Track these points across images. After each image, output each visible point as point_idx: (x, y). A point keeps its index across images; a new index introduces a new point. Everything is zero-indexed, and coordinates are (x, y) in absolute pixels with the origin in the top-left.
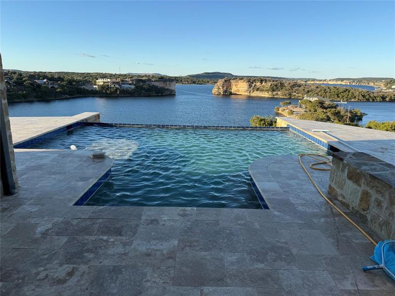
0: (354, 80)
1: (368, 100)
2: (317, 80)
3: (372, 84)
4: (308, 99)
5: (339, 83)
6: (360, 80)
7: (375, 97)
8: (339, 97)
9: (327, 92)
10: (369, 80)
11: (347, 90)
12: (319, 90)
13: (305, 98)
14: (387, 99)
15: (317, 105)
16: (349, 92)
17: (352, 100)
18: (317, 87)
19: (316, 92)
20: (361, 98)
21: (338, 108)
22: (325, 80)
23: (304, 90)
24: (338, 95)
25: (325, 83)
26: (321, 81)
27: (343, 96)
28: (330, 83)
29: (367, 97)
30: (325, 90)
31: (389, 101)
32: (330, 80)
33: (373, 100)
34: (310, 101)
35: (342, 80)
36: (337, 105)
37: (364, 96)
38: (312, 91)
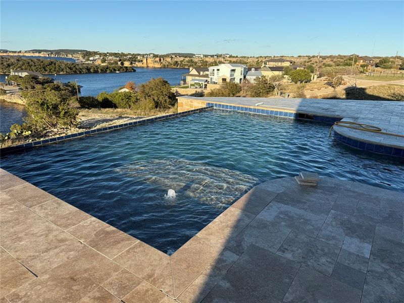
0: (52, 52)
1: (75, 72)
2: (10, 52)
3: (70, 56)
4: (16, 74)
5: (37, 55)
6: (58, 52)
7: (81, 69)
8: (47, 70)
9: (32, 65)
10: (67, 52)
11: (52, 62)
12: (21, 63)
13: (12, 73)
14: (92, 70)
15: (32, 81)
16: (55, 64)
17: (61, 73)
18: (18, 60)
19: (19, 65)
20: (68, 70)
21: (55, 82)
22: (20, 52)
23: (2, 63)
24: (44, 68)
25: (21, 54)
26: (15, 52)
27: (51, 70)
28: (27, 55)
29: (74, 69)
30: (28, 63)
31: (94, 73)
32: (26, 52)
33: (80, 72)
34: (20, 77)
35: (40, 51)
36: (53, 80)
37: (70, 68)
38: (12, 64)
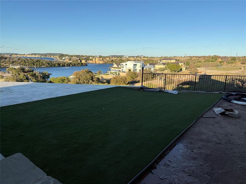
0: (42, 55)
1: (51, 66)
2: (19, 55)
3: (52, 57)
4: (13, 67)
5: (34, 56)
6: (45, 55)
7: (55, 64)
8: (35, 65)
9: (26, 62)
10: (51, 54)
11: (38, 60)
12: (20, 61)
13: (11, 67)
14: (61, 65)
15: (20, 71)
16: (40, 61)
17: (43, 66)
18: (19, 59)
20: (47, 65)
21: (34, 72)
22: (24, 55)
23: (10, 61)
24: (33, 64)
25: (25, 56)
26: (21, 55)
27: (37, 64)
28: (28, 56)
29: (51, 64)
30: (25, 61)
31: (62, 66)
32: (27, 55)
33: (54, 66)
34: (15, 69)
35: (35, 54)
36: (33, 70)
37: (48, 64)
38: (15, 62)
